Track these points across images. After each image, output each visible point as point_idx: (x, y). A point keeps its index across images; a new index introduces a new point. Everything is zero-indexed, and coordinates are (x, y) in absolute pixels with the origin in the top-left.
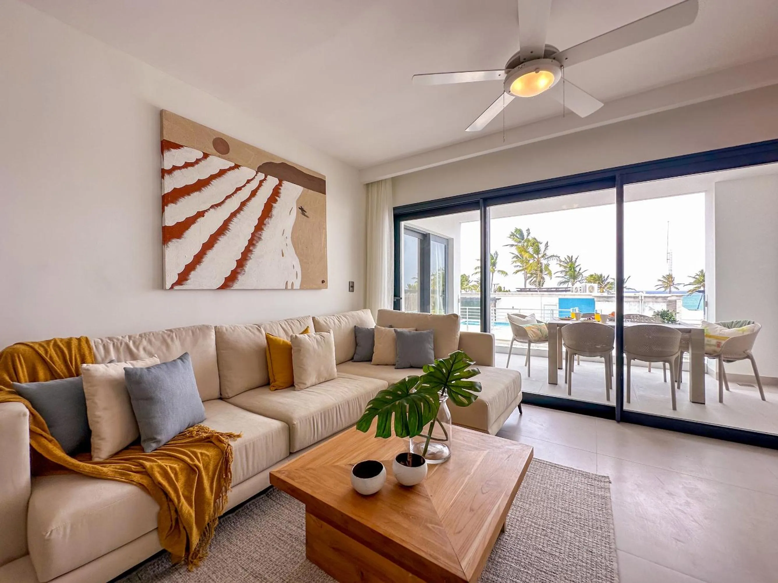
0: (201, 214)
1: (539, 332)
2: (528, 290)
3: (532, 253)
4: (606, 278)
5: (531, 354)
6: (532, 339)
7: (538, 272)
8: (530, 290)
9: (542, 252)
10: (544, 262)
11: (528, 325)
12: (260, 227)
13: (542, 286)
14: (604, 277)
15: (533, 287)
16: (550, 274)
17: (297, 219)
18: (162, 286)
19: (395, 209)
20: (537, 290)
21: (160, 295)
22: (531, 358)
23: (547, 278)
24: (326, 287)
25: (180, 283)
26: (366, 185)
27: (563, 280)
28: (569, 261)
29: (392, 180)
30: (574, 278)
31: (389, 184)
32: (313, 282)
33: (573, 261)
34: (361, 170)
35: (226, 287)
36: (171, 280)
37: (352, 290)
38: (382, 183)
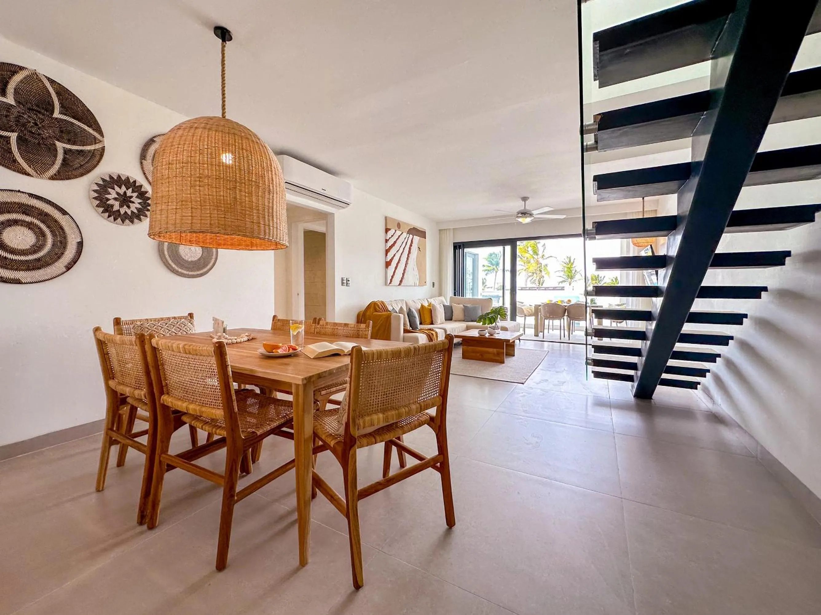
0: (394, 255)
1: (530, 311)
2: (528, 288)
3: (532, 254)
4: (602, 278)
5: (526, 327)
6: (527, 314)
7: (538, 272)
8: (530, 289)
9: (540, 253)
10: (543, 262)
11: (526, 307)
12: (408, 259)
13: (542, 285)
14: (601, 277)
15: (534, 285)
16: (548, 273)
17: (418, 253)
18: (386, 284)
19: (454, 243)
20: (536, 289)
21: (387, 287)
22: (526, 329)
23: (546, 277)
24: (426, 285)
25: (390, 283)
26: (440, 230)
27: (562, 279)
28: (568, 261)
29: (454, 229)
30: (572, 278)
31: (452, 231)
32: (422, 282)
33: (572, 261)
34: (438, 223)
35: (400, 284)
36: (388, 282)
37: (433, 287)
38: (448, 230)
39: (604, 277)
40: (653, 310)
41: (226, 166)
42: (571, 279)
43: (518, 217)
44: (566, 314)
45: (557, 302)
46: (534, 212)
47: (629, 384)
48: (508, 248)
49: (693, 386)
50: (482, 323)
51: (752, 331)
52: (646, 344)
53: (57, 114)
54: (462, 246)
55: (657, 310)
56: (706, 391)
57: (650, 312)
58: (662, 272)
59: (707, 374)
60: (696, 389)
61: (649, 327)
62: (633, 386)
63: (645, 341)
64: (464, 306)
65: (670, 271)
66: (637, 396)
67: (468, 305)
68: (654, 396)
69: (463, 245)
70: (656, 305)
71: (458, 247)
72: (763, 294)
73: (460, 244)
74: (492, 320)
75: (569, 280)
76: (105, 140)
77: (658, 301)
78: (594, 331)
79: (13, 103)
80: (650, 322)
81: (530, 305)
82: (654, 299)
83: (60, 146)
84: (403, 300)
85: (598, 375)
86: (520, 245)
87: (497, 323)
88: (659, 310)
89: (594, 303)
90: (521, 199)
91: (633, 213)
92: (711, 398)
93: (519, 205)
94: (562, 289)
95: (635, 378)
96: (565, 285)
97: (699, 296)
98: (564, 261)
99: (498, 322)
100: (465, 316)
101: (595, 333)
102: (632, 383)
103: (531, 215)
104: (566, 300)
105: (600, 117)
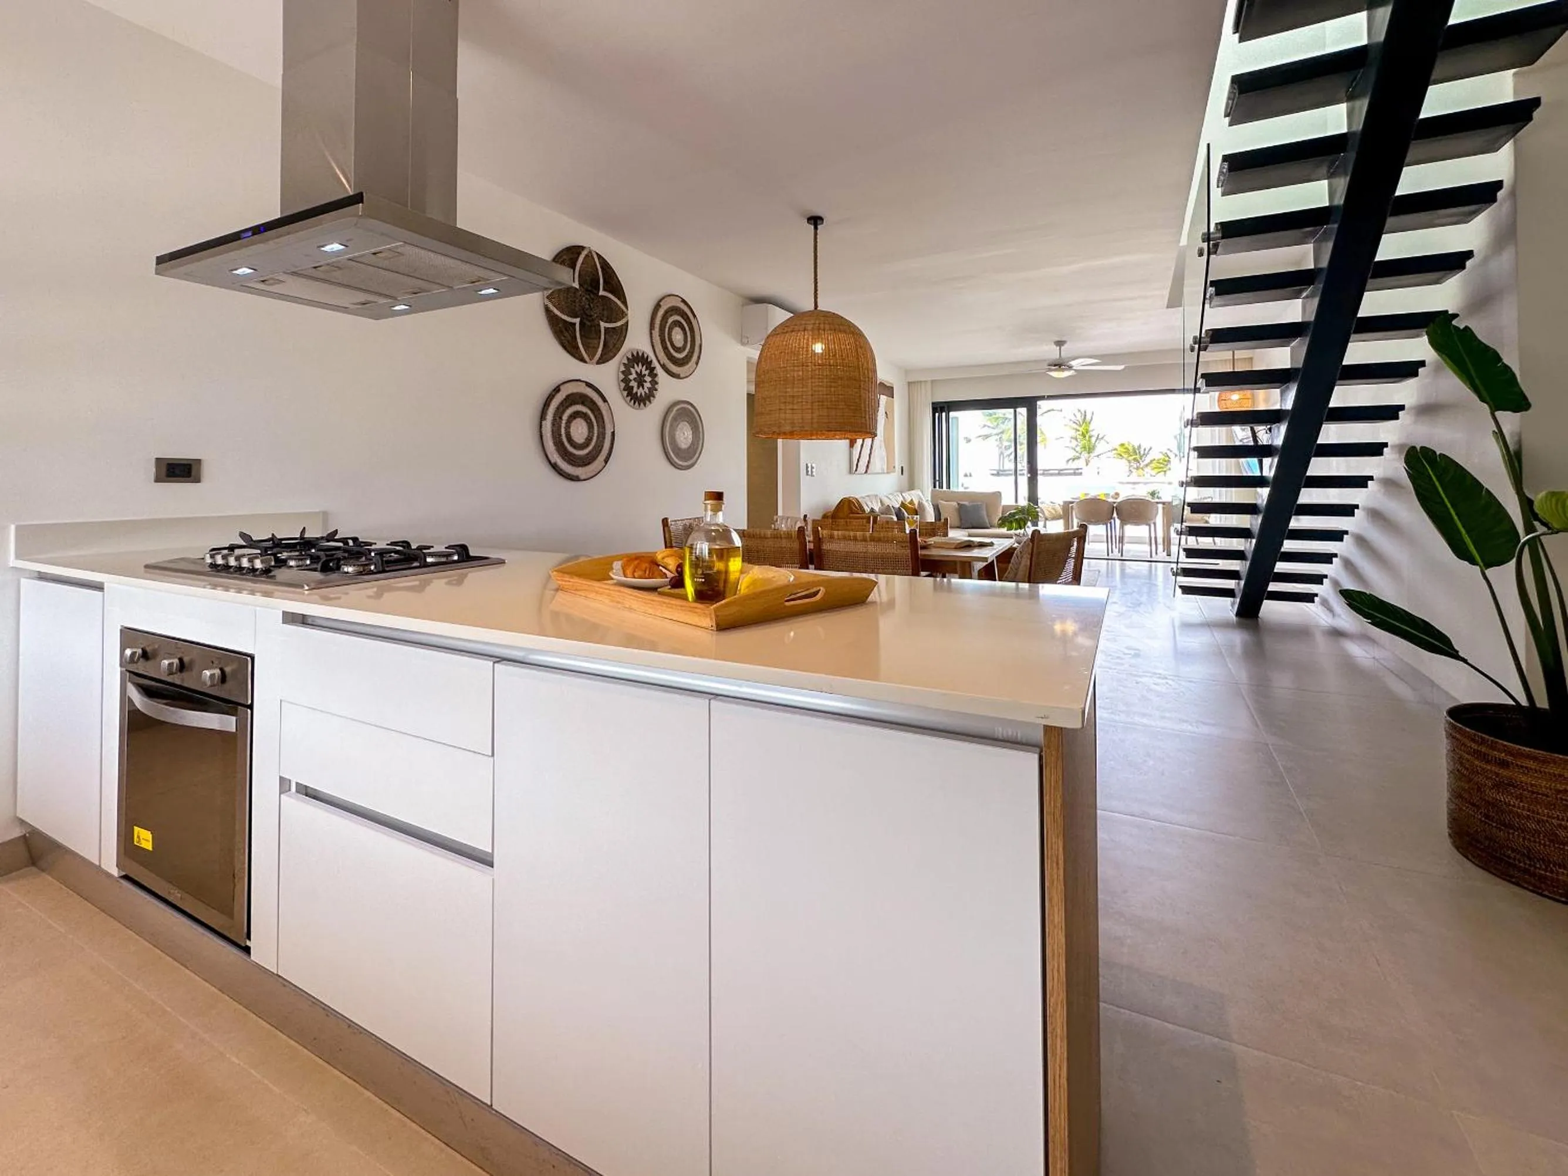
1: (1053, 512)
6: (1048, 517)
14: (1145, 450)
18: (851, 472)
19: (933, 403)
21: (853, 478)
24: (894, 472)
25: (856, 470)
26: (909, 384)
27: (1072, 454)
28: (1079, 418)
29: (933, 382)
30: (1090, 449)
31: (929, 385)
32: (890, 469)
33: (1088, 418)
34: (907, 372)
35: (866, 472)
36: (853, 469)
37: (902, 473)
38: (923, 384)
39: (1151, 449)
40: (1259, 502)
41: (815, 354)
42: (1089, 453)
43: (1050, 370)
44: (1115, 515)
45: (1099, 495)
46: (1073, 363)
47: (1229, 600)
48: (1023, 411)
49: (1309, 598)
50: (1006, 529)
51: (1366, 524)
52: (1251, 542)
53: (602, 293)
54: (946, 409)
55: (1263, 500)
56: (1325, 603)
57: (1255, 504)
58: (1267, 461)
59: (1325, 580)
60: (1313, 602)
61: (1254, 522)
62: (1233, 604)
63: (1249, 540)
64: (958, 504)
65: (1276, 460)
66: (1239, 614)
67: (966, 503)
68: (1260, 615)
69: (948, 407)
70: (1262, 496)
71: (940, 408)
72: (1370, 483)
73: (942, 405)
74: (1022, 524)
75: (1087, 455)
76: (629, 312)
77: (1264, 492)
78: (1188, 529)
79: (578, 287)
80: (1256, 516)
81: (1052, 502)
82: (1259, 490)
83: (603, 325)
84: (876, 496)
85: (1187, 590)
86: (1043, 405)
87: (1027, 529)
88: (1265, 502)
89: (1158, 498)
90: (1053, 344)
91: (1216, 361)
92: (1330, 609)
93: (1052, 352)
94: (1077, 473)
95: (1236, 591)
96: (1080, 463)
97: (1306, 486)
98: (1073, 418)
99: (1028, 527)
100: (961, 520)
101: (1189, 531)
102: (1232, 599)
103: (1070, 368)
104: (1112, 493)
105: (1211, 332)
